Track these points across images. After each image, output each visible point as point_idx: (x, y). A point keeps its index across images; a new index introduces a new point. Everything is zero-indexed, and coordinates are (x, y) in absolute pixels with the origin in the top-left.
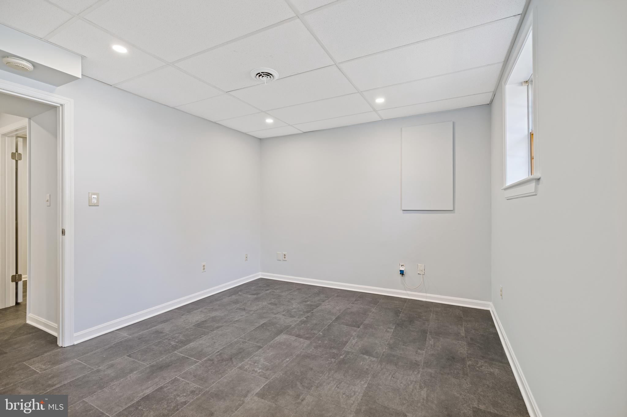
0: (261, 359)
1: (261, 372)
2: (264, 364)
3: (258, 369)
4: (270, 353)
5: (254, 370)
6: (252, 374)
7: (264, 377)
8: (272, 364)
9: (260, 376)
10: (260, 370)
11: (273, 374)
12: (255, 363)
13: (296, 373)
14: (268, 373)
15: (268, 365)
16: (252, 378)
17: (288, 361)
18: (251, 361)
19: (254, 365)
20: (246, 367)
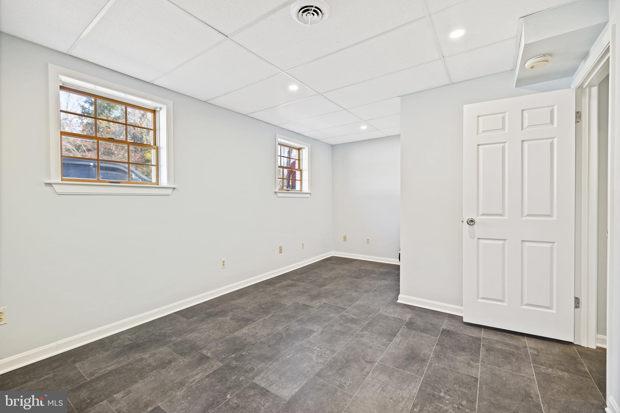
0: (316, 360)
1: (314, 347)
2: (312, 354)
3: (317, 349)
4: (306, 365)
5: (321, 348)
6: (321, 346)
7: (310, 342)
8: (304, 353)
9: (314, 344)
10: (315, 348)
11: (303, 344)
12: (321, 355)
13: (284, 343)
14: (307, 345)
15: (309, 352)
16: (321, 343)
17: (288, 355)
18: (325, 358)
19: (322, 353)
20: (329, 352)
